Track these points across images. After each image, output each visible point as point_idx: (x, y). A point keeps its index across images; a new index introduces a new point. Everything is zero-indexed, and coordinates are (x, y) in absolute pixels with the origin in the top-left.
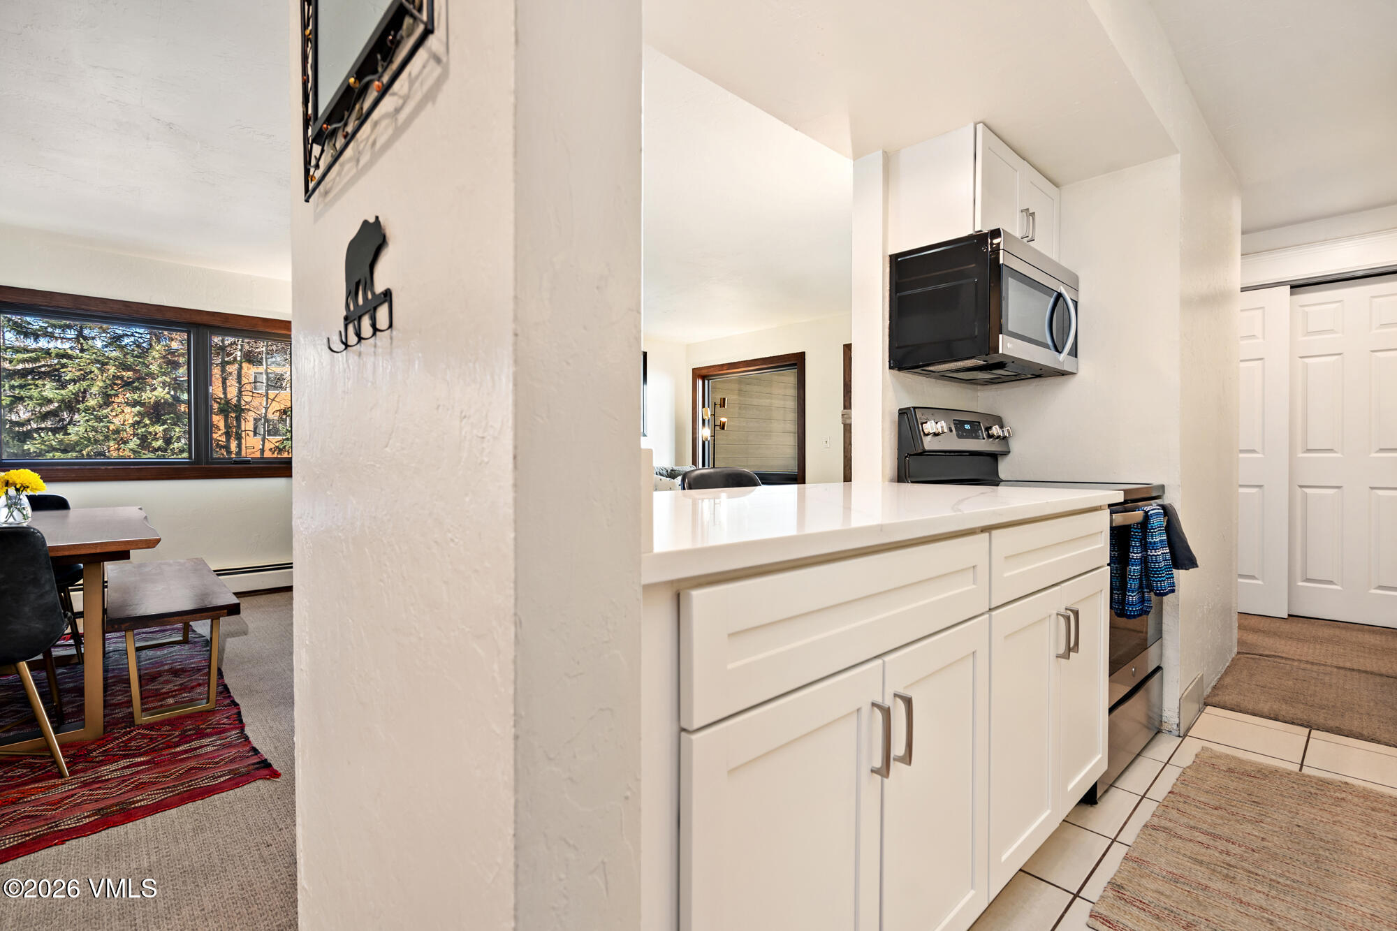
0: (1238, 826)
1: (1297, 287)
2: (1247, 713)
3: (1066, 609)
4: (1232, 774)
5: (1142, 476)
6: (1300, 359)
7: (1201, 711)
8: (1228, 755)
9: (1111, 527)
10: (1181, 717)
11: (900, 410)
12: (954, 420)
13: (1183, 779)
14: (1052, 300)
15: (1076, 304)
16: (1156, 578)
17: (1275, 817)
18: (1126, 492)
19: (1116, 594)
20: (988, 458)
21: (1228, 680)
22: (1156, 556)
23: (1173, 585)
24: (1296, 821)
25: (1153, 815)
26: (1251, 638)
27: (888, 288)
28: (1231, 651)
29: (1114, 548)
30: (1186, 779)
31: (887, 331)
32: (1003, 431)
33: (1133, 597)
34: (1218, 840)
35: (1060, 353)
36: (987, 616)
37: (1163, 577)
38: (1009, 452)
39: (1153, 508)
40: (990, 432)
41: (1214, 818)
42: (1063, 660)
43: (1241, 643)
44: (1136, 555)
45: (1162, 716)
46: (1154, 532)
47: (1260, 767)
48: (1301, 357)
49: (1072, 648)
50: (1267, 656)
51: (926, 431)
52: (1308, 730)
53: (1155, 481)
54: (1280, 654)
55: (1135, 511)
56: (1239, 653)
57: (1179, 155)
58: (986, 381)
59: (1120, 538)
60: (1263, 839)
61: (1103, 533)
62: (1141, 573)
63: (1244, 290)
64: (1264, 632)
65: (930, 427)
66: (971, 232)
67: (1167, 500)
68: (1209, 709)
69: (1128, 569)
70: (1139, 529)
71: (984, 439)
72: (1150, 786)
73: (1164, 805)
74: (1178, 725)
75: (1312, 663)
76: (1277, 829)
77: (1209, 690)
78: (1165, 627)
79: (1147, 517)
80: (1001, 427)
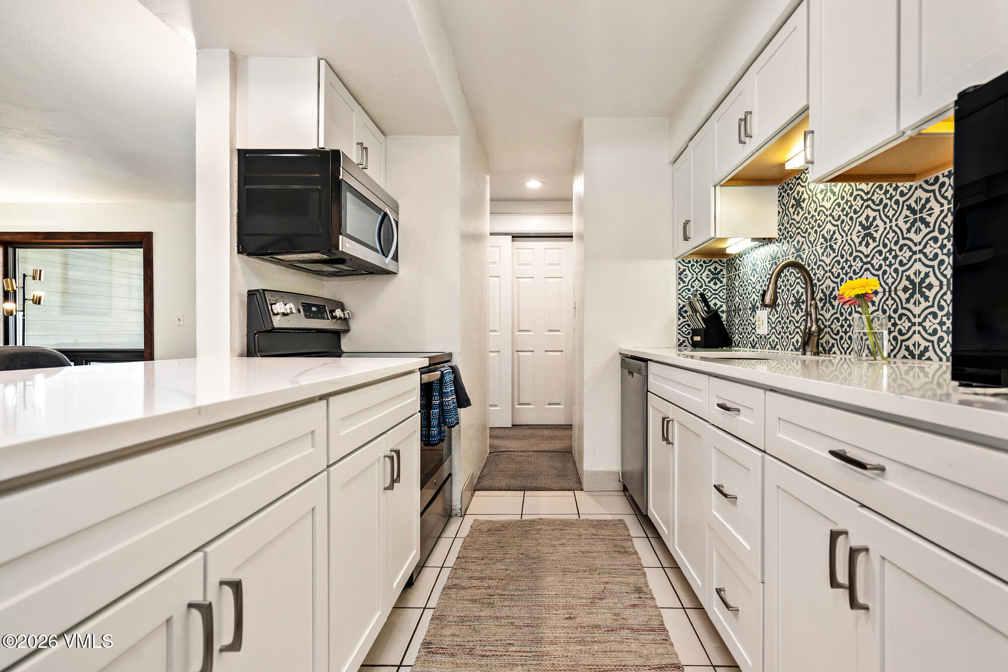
0: (495, 566)
1: (516, 237)
2: (496, 490)
3: (391, 451)
4: (490, 533)
5: (438, 347)
6: (517, 279)
7: (472, 496)
8: (487, 521)
9: (421, 384)
10: (463, 503)
11: (249, 291)
12: (302, 303)
13: (464, 547)
14: (380, 217)
15: (397, 223)
16: (448, 416)
17: (511, 553)
18: (430, 358)
19: (424, 430)
20: (333, 335)
21: (485, 471)
22: (448, 401)
23: (458, 419)
24: (522, 551)
25: (448, 579)
26: (496, 442)
27: (236, 179)
28: (486, 452)
29: (423, 398)
30: (466, 545)
31: (235, 219)
32: (344, 314)
33: (435, 431)
34: (484, 580)
35: (386, 257)
36: (325, 473)
37: (452, 415)
38: (349, 330)
39: (446, 369)
40: (334, 314)
41: (481, 566)
42: (389, 491)
43: (491, 446)
44: (436, 402)
45: (452, 506)
46: (447, 385)
47: (503, 523)
48: (516, 278)
49: (395, 479)
50: (503, 452)
51: (275, 312)
52: (523, 492)
53: (447, 351)
54: (509, 450)
55: (435, 371)
56: (490, 453)
57: (459, 136)
58: (329, 274)
59: (427, 390)
60: (507, 570)
61: (416, 389)
62: (440, 413)
63: (491, 234)
64: (501, 437)
65: (279, 308)
66: (315, 147)
67: (453, 364)
68: (477, 493)
69: (431, 412)
70: (438, 384)
71: (328, 319)
72: (446, 558)
73: (454, 569)
74: (461, 509)
75: (523, 452)
76: (512, 560)
77: (476, 480)
78: (453, 447)
79: (442, 375)
80: (343, 310)
